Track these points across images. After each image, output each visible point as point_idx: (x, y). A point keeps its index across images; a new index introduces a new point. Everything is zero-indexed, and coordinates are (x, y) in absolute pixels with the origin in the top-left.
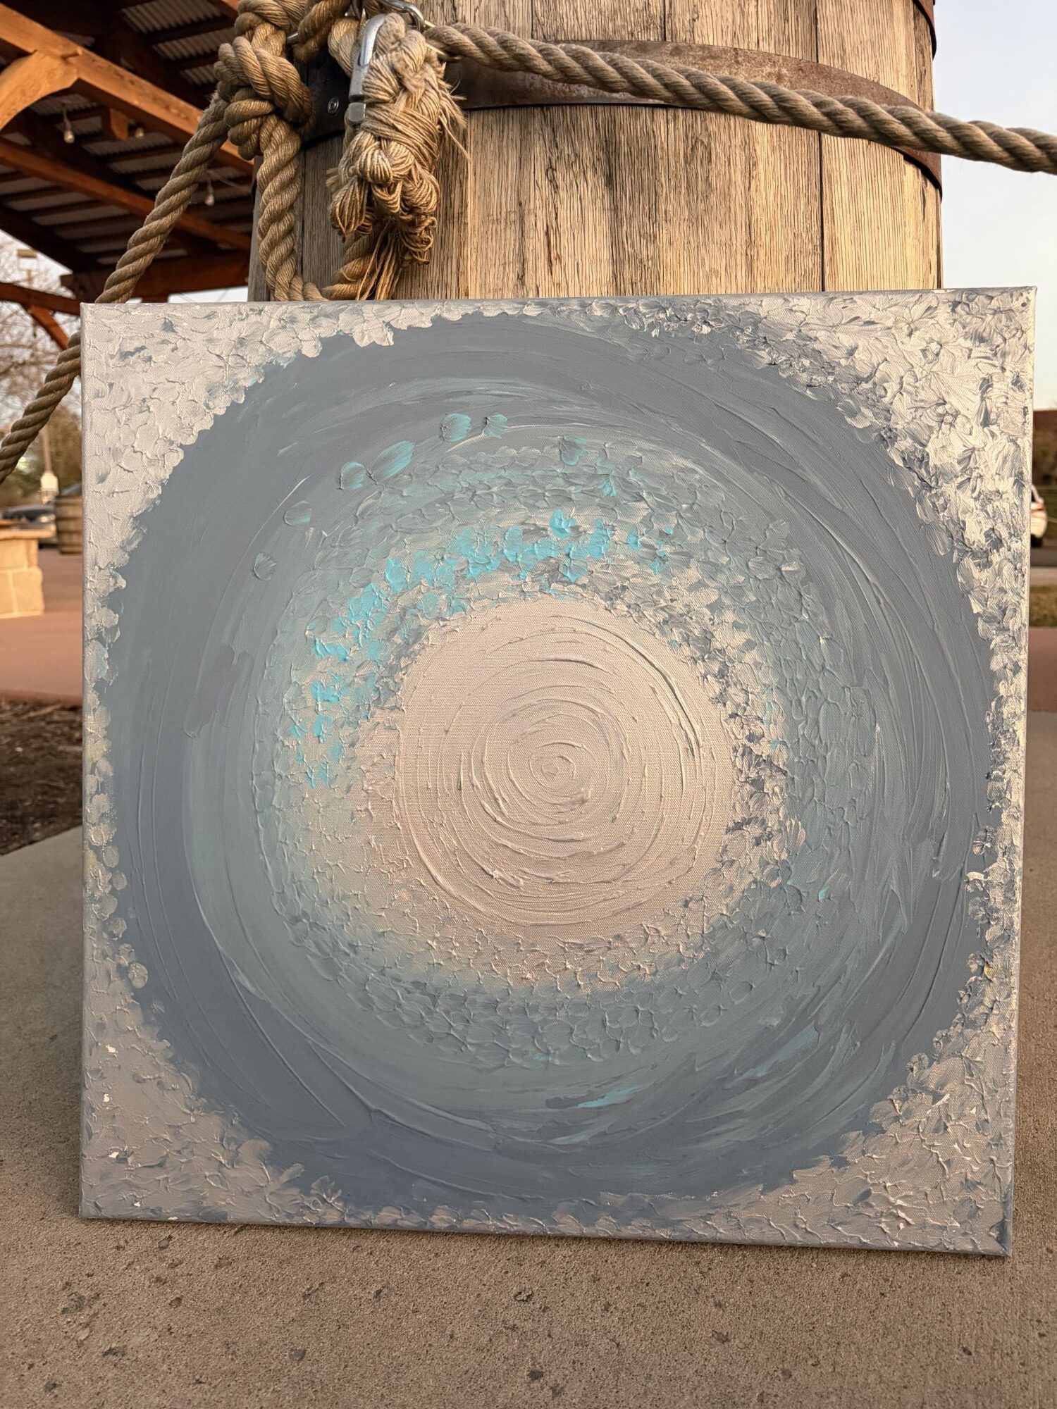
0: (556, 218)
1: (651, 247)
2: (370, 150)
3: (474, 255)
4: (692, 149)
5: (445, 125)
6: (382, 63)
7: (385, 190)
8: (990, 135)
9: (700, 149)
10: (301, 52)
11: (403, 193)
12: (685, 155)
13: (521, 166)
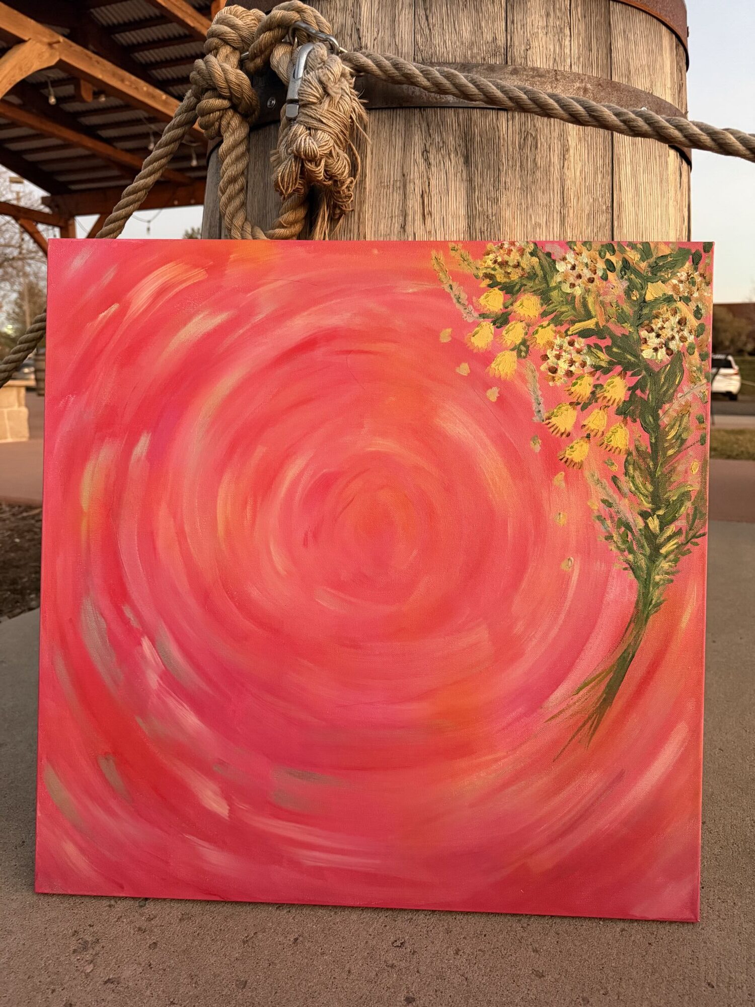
0: (429, 185)
1: (495, 207)
2: (303, 137)
3: (370, 210)
4: (524, 140)
5: (355, 119)
6: (311, 76)
7: (314, 163)
8: (737, 138)
9: (530, 139)
10: (251, 65)
11: (326, 166)
12: (519, 143)
13: (404, 149)
